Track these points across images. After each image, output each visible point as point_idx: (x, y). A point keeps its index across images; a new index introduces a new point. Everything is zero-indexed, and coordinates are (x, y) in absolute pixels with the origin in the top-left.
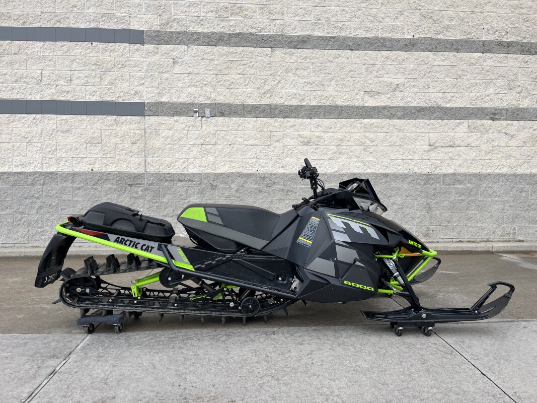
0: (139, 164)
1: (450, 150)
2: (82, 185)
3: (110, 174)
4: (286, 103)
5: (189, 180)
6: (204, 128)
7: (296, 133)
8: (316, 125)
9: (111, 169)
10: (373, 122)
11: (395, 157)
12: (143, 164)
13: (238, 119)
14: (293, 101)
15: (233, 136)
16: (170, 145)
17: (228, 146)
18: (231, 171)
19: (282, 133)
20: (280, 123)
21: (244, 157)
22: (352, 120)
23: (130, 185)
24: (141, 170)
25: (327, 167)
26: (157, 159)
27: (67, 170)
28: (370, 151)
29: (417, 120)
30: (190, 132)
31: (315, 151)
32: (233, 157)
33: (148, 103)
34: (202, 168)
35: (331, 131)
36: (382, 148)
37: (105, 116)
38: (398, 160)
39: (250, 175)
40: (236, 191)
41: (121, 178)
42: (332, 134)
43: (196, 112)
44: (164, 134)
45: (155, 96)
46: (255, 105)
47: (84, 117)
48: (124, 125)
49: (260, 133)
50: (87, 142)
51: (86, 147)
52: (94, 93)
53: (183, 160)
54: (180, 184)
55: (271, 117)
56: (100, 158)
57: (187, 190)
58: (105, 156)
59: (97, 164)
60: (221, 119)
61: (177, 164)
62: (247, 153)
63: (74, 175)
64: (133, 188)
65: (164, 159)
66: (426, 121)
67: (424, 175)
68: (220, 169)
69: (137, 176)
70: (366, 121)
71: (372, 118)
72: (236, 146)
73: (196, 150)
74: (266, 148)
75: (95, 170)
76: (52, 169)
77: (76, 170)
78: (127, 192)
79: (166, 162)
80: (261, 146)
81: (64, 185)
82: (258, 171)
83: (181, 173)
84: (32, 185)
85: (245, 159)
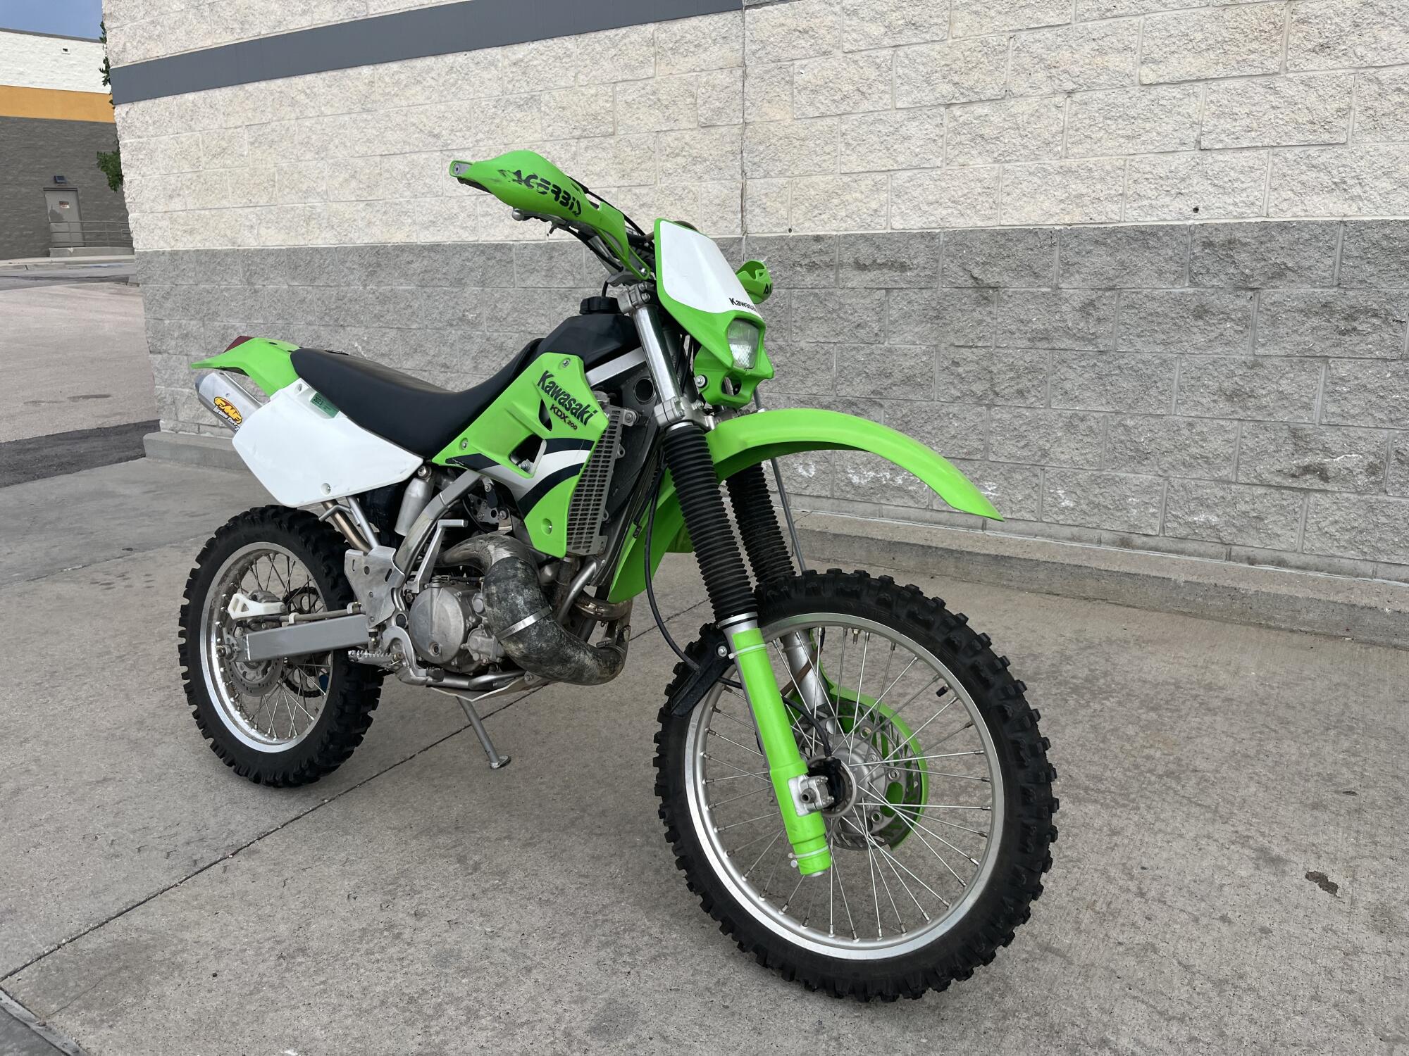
0: (722, 205)
2: (571, 284)
5: (890, 265)
12: (736, 204)
15: (1087, 47)
16: (827, 121)
17: (1060, 99)
21: (1134, 146)
24: (729, 228)
26: (782, 181)
34: (941, 212)
37: (623, 31)
39: (1154, 232)
40: (1087, 308)
44: (805, 77)
47: (569, 43)
48: (678, 58)
50: (577, 133)
53: (870, 181)
54: (858, 280)
57: (882, 304)
58: (625, 182)
61: (852, 197)
63: (550, 250)
65: (806, 181)
68: (1017, 209)
73: (922, 134)
74: (1255, 89)
76: (500, 233)
79: (813, 192)
80: (1226, 83)
81: (529, 283)
82: (1196, 210)
83: (862, 235)
84: (460, 283)
85: (1138, 158)
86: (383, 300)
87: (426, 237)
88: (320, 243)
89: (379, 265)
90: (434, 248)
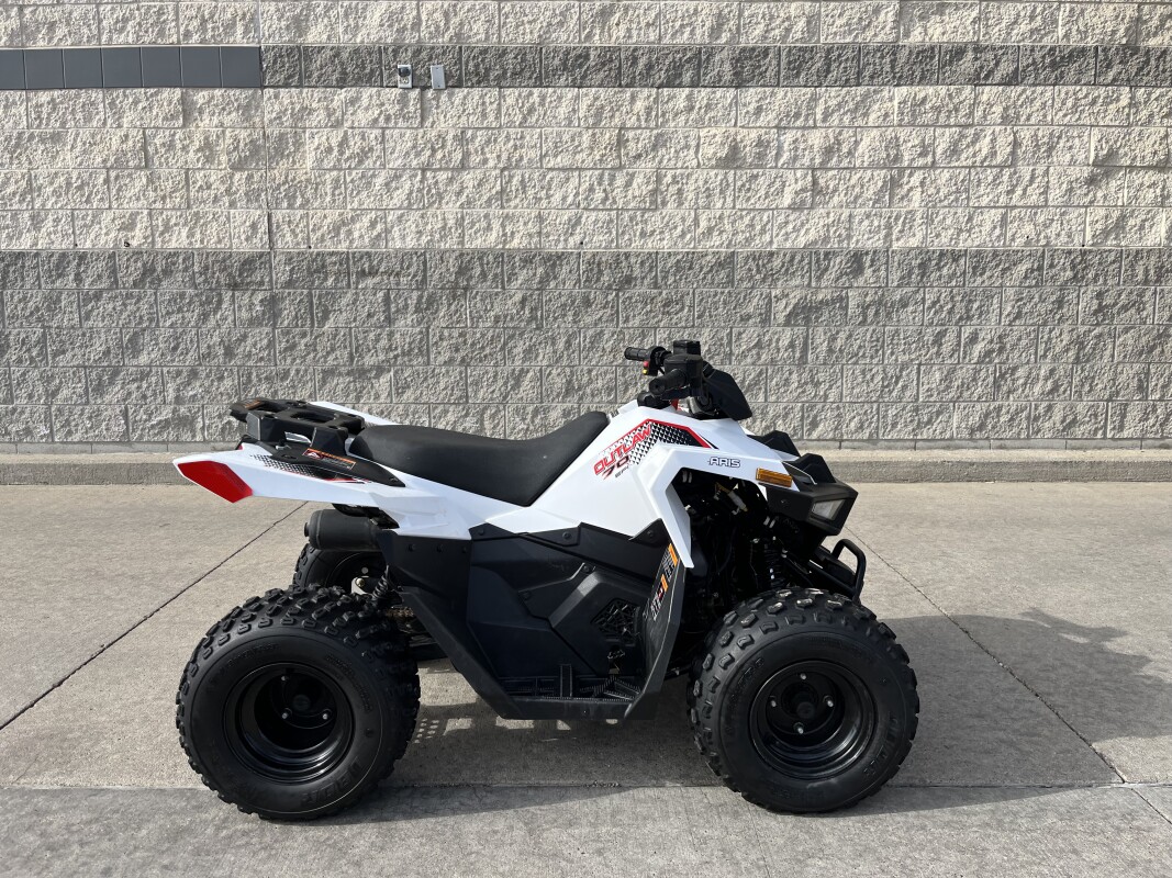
0: (254, 226)
1: (1153, 178)
2: (102, 286)
3: (176, 254)
4: (666, 41)
5: (389, 273)
6: (428, 123)
7: (693, 133)
8: (751, 108)
9: (178, 240)
10: (922, 95)
11: (985, 201)
12: (263, 227)
13: (525, 91)
14: (686, 35)
15: (512, 142)
16: (335, 173)
17: (498, 171)
18: (507, 247)
19: (655, 132)
20: (646, 103)
21: (544, 203)
22: (862, 90)
23: (234, 286)
24: (259, 244)
25: (783, 231)
26: (302, 212)
27: (61, 245)
28: (910, 185)
29: (1057, 87)
30: (387, 132)
31: (747, 186)
32: (512, 204)
33: (268, 49)
34: (425, 239)
35: (798, 123)
36: (946, 175)
37: (152, 91)
38: (993, 211)
39: (560, 257)
40: (523, 301)
41: (206, 268)
42: (799, 133)
43: (404, 73)
44: (316, 141)
45: (288, 27)
46: (574, 49)
47: (96, 95)
48: (206, 116)
49: (590, 131)
50: (109, 165)
51: (107, 181)
52: (120, 25)
53: (373, 215)
54: (370, 282)
55: (620, 86)
56: (146, 212)
57: (387, 300)
58: (158, 205)
59: (139, 226)
60: (476, 92)
61: (358, 225)
62: (552, 192)
63: (81, 256)
64: (239, 293)
65: (320, 213)
66: (1085, 89)
67: (1070, 252)
68: (477, 238)
69: (249, 263)
70: (904, 90)
71: (923, 80)
72: (519, 172)
73: (407, 186)
74: (606, 176)
75: (134, 243)
76: (24, 244)
77: (86, 245)
78: (224, 306)
79: (329, 220)
80: (591, 172)
81: (56, 285)
82: (582, 243)
83: (367, 252)
85: (547, 211)
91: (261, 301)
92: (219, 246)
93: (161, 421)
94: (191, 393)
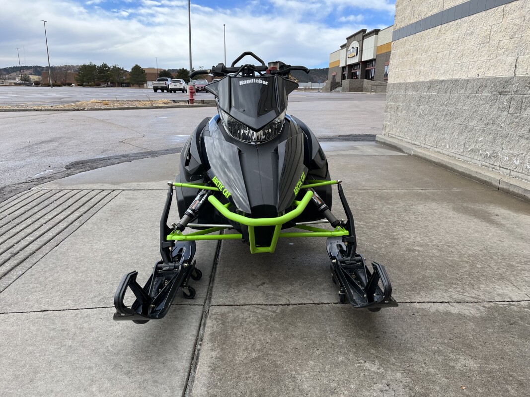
0: (511, 65)
2: (470, 93)
3: (489, 79)
9: (490, 74)
12: (514, 65)
23: (500, 93)
24: (511, 73)
26: (528, 56)
27: (464, 76)
37: (497, 8)
41: (495, 85)
47: (483, 13)
48: (509, 15)
50: (480, 42)
51: (479, 49)
56: (486, 61)
58: (489, 58)
59: (483, 67)
63: (468, 81)
64: (502, 96)
69: (507, 82)
75: (480, 75)
76: (456, 77)
77: (470, 76)
78: (497, 102)
81: (461, 92)
84: (446, 92)
86: (429, 98)
87: (442, 78)
88: (421, 80)
89: (430, 87)
90: (442, 81)
91: (507, 100)
92: (501, 74)
93: (471, 149)
94: (481, 139)
